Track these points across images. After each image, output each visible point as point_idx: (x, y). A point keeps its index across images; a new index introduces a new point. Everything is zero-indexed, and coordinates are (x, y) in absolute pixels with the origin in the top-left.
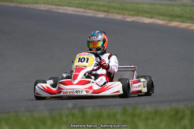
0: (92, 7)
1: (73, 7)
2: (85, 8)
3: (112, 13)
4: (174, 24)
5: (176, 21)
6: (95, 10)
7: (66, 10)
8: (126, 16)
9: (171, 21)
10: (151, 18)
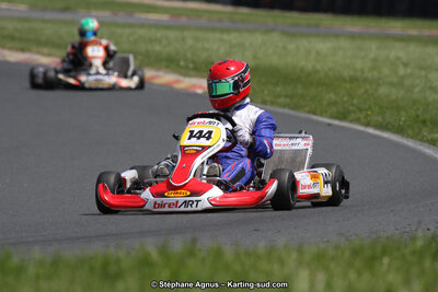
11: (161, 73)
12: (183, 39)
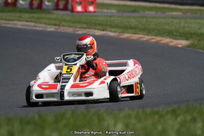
0: (43, 21)
1: (23, 21)
2: (36, 22)
3: (63, 26)
4: (126, 35)
5: (128, 33)
6: (45, 23)
7: (16, 25)
8: (77, 29)
9: (123, 33)
10: (103, 30)
11: (164, 39)
12: (180, 23)
